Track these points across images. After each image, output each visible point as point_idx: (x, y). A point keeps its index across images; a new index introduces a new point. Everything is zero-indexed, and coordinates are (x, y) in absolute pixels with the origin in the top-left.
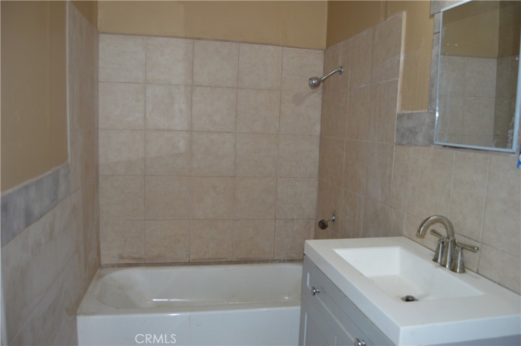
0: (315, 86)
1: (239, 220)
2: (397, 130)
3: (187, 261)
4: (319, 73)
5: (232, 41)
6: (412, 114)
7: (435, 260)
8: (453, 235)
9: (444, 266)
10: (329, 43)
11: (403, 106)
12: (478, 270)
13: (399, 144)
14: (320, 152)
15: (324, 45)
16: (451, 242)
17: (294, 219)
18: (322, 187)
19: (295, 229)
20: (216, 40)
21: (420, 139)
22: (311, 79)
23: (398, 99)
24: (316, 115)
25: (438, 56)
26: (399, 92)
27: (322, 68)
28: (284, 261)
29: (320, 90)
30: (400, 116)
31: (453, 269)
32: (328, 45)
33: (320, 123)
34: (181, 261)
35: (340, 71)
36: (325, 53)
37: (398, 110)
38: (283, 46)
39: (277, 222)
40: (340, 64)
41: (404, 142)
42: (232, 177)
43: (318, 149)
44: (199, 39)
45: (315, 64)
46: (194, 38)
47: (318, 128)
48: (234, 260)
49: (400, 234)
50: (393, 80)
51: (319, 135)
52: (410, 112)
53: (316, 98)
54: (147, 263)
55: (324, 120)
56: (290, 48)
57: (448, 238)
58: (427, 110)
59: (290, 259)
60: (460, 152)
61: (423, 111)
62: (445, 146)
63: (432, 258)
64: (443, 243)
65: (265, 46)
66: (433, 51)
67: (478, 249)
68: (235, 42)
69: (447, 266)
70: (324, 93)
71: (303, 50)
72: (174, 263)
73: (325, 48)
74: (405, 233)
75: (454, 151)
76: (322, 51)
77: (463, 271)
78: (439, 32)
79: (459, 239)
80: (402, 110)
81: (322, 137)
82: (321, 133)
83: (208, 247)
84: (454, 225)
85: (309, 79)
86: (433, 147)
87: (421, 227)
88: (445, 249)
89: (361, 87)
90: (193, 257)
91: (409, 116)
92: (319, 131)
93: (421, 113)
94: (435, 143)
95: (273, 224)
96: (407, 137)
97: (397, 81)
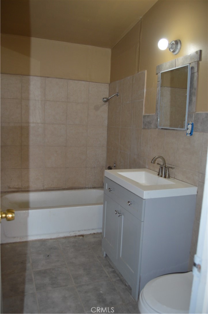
0: (105, 102)
1: (68, 168)
2: (143, 122)
3: (43, 189)
4: (107, 95)
5: (65, 79)
6: (149, 115)
7: (159, 175)
8: (165, 164)
9: (162, 176)
10: (112, 81)
11: (146, 112)
12: (174, 177)
13: (144, 128)
14: (107, 133)
15: (109, 81)
16: (164, 166)
17: (95, 167)
18: (108, 151)
19: (96, 172)
20: (57, 78)
21: (153, 126)
22: (103, 98)
23: (143, 109)
24: (106, 115)
25: (159, 91)
26: (144, 105)
27: (108, 93)
28: (91, 188)
29: (107, 103)
30: (144, 116)
31: (165, 177)
32: (111, 81)
33: (107, 120)
34: (40, 189)
35: (117, 95)
36: (109, 85)
37: (144, 113)
38: (89, 82)
39: (87, 168)
40: (117, 91)
41: (146, 127)
42: (65, 146)
43: (106, 133)
44: (48, 77)
45: (104, 91)
46: (45, 77)
47: (106, 122)
48: (66, 188)
49: (145, 168)
50: (141, 100)
51: (107, 125)
52: (148, 114)
53: (106, 107)
54: (23, 191)
55: (109, 118)
56: (93, 83)
57: (163, 165)
58: (155, 114)
59: (94, 187)
60: (167, 131)
61: (153, 114)
62: (162, 129)
63: (157, 174)
64: (161, 167)
65: (80, 81)
66: (157, 89)
67: (174, 168)
68: (66, 79)
69: (163, 176)
70: (109, 105)
71: (99, 83)
72: (37, 190)
73: (109, 82)
74: (147, 167)
75: (166, 131)
76: (108, 85)
77: (169, 177)
78: (159, 81)
79: (167, 165)
80: (145, 114)
81: (108, 127)
82: (108, 124)
83: (53, 182)
84: (165, 160)
85: (102, 99)
86: (157, 129)
87: (152, 160)
88: (162, 169)
89: (127, 102)
90: (45, 187)
91: (148, 116)
92: (107, 124)
93: (153, 115)
94: (158, 127)
95: (85, 169)
96: (147, 125)
97: (143, 101)
